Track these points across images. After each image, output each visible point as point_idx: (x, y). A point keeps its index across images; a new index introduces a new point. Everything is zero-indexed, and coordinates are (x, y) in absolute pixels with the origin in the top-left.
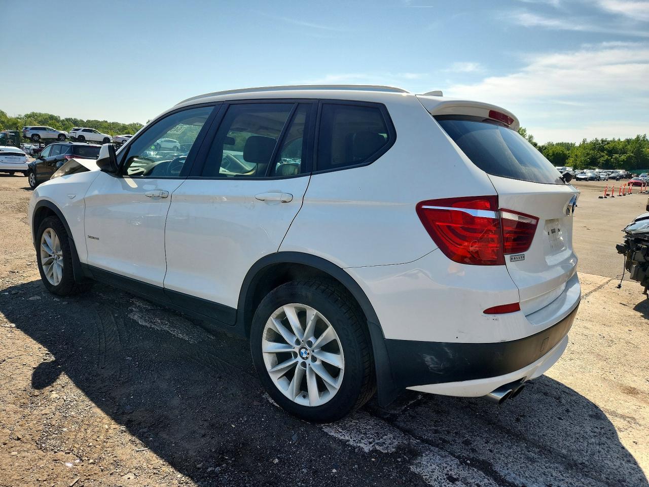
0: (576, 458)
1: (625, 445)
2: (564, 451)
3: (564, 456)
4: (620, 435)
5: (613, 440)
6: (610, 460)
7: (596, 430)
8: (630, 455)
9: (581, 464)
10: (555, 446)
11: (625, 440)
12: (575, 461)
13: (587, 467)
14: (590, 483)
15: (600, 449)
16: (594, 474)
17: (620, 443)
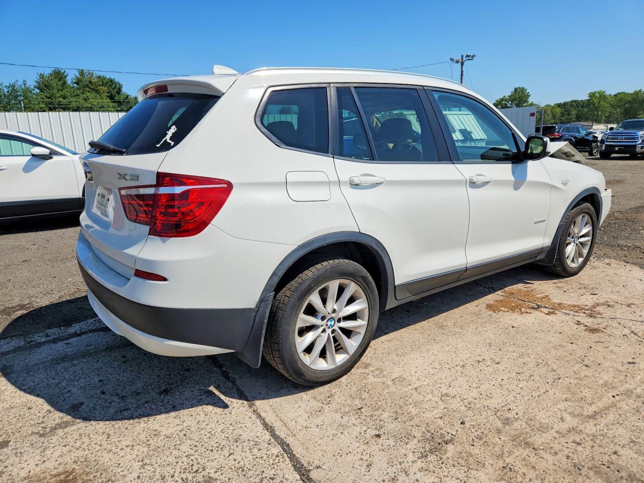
0: (66, 364)
1: (38, 399)
2: (76, 362)
3: (72, 360)
4: (47, 407)
5: (49, 396)
6: (43, 379)
7: (68, 395)
8: (30, 393)
9: (60, 363)
10: (84, 360)
11: (40, 405)
12: (64, 362)
13: (55, 364)
14: (47, 358)
15: (54, 381)
16: (48, 364)
17: (42, 398)
